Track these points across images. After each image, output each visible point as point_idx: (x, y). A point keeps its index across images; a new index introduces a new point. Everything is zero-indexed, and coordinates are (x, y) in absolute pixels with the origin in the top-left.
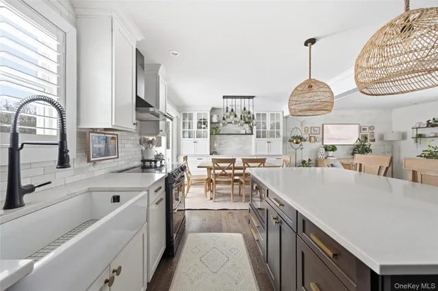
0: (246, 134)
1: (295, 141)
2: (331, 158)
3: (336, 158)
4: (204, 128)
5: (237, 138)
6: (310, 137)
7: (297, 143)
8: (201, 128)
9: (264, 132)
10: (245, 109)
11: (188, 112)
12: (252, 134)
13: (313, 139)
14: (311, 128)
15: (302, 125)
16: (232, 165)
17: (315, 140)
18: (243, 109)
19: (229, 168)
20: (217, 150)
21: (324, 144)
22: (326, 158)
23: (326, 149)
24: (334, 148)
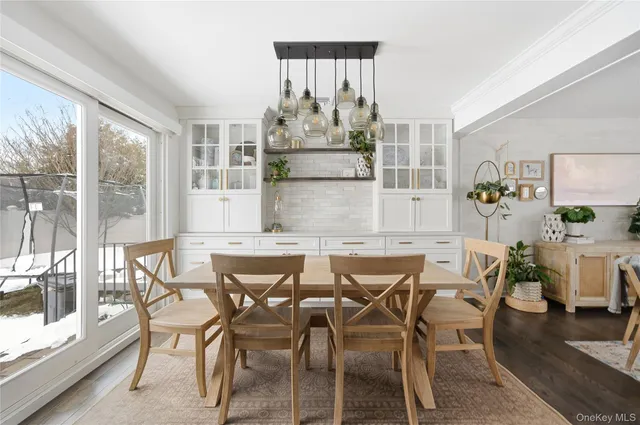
0: (356, 178)
1: (484, 196)
2: (579, 241)
3: (591, 241)
4: (249, 164)
5: (332, 189)
6: (519, 188)
7: (490, 201)
8: (240, 164)
9: (403, 173)
10: (346, 85)
11: (205, 123)
12: (371, 178)
13: (526, 192)
14: (521, 163)
15: (498, 158)
16: (290, 281)
17: (533, 195)
18: (340, 86)
19: (277, 291)
20: (284, 220)
21: (556, 203)
22: (564, 241)
23: (566, 216)
24: (586, 215)
